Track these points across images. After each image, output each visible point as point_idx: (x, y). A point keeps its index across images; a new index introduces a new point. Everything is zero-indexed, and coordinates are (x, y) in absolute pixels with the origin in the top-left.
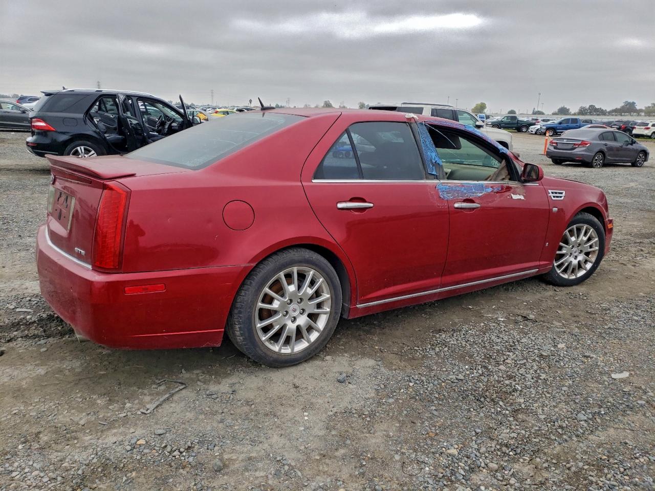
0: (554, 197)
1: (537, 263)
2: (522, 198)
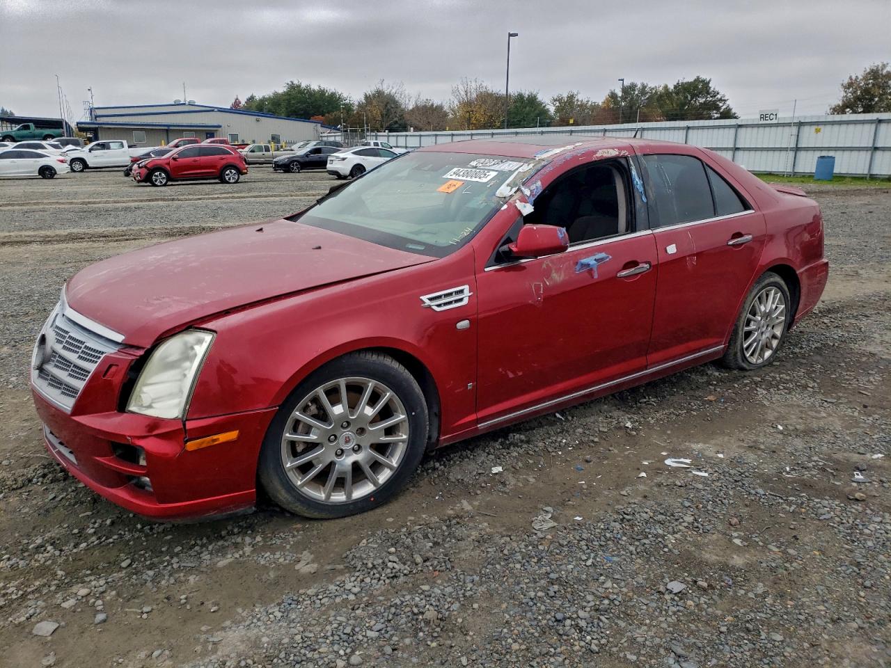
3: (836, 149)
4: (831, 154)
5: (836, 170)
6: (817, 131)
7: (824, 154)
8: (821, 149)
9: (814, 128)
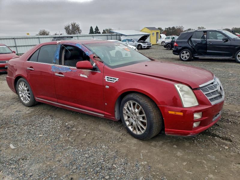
0: (107, 80)
1: (105, 113)
2: (86, 77)
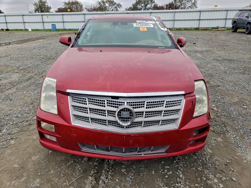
3: (56, 22)
4: (55, 23)
5: (57, 28)
6: (48, 17)
7: (53, 23)
8: (52, 22)
9: (46, 16)
